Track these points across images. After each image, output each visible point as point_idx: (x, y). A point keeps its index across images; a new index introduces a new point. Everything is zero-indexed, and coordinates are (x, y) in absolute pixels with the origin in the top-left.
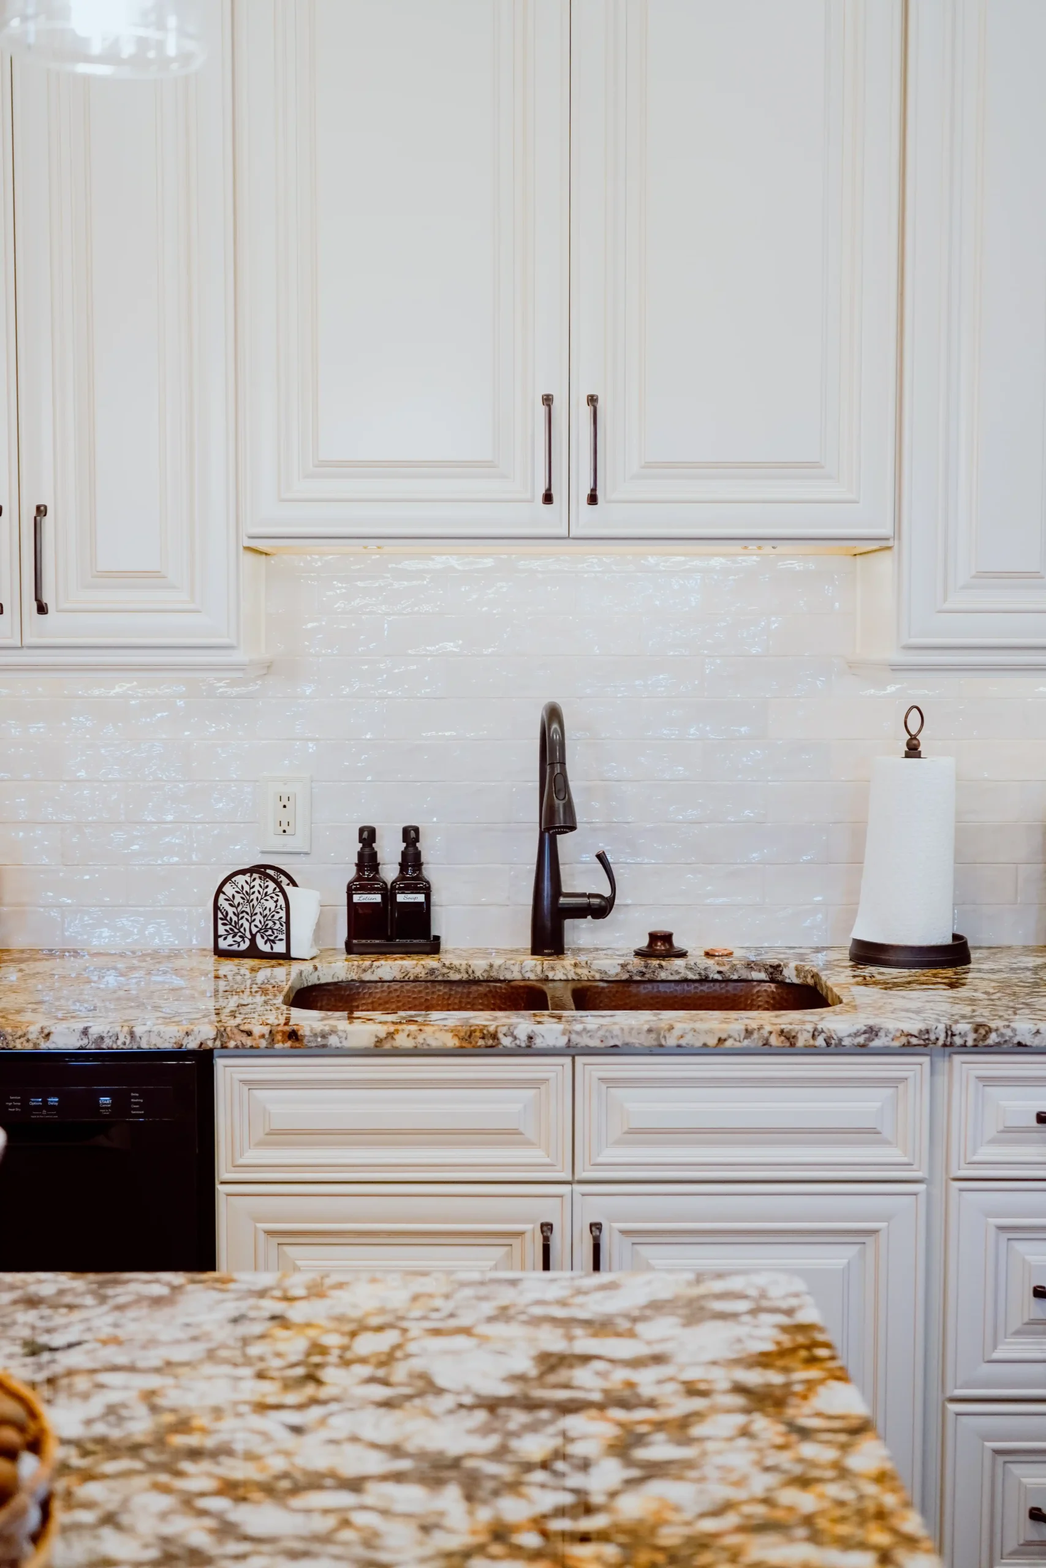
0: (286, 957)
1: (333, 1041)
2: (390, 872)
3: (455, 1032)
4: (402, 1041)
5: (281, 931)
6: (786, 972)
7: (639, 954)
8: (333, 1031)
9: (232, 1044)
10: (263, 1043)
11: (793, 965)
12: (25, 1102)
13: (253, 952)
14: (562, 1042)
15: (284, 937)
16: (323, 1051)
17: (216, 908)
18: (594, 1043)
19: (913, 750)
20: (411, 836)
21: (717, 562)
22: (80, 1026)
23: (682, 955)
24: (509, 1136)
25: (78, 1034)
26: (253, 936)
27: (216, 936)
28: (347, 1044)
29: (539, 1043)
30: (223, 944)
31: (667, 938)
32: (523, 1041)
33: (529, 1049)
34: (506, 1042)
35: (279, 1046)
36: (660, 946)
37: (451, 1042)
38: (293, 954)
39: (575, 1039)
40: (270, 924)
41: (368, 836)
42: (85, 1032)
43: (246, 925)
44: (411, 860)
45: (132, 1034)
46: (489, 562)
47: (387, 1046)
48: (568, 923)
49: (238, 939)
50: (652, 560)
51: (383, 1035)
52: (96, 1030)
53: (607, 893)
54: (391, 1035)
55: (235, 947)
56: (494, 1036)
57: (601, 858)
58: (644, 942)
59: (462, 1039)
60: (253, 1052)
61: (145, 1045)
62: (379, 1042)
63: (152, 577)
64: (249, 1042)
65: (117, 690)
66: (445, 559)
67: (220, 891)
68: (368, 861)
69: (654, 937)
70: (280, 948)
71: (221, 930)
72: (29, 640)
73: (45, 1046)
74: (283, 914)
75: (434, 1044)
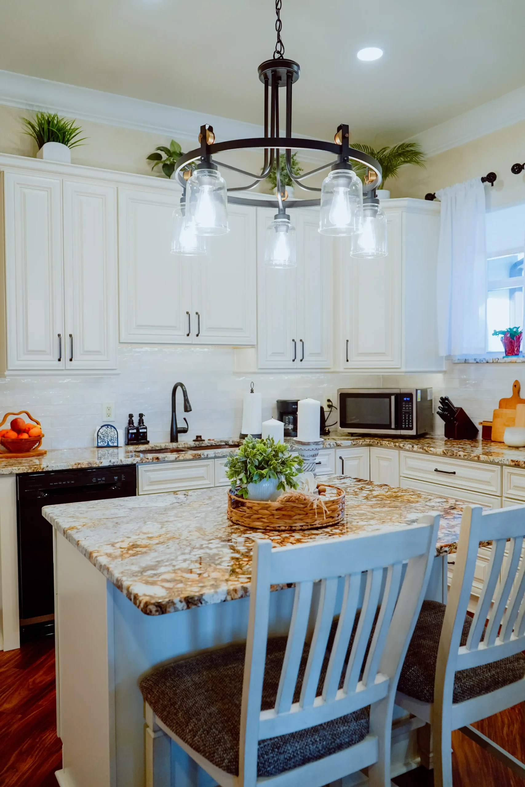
0: (117, 447)
1: (166, 459)
2: (136, 424)
3: (192, 455)
4: (181, 458)
5: (116, 440)
6: (229, 442)
7: (194, 441)
8: (166, 457)
9: (144, 461)
10: (151, 461)
11: (231, 441)
12: (97, 479)
13: (108, 446)
14: (213, 456)
15: (116, 441)
16: (164, 462)
17: (98, 435)
18: (220, 455)
19: (252, 391)
20: (141, 415)
21: (206, 350)
22: (109, 460)
23: (204, 440)
24: (201, 478)
25: (109, 462)
26: (108, 442)
27: (98, 442)
28: (169, 460)
29: (209, 456)
30: (100, 445)
31: (200, 437)
32: (206, 456)
33: (207, 458)
34: (202, 456)
35: (154, 461)
36: (199, 439)
37: (191, 457)
38: (119, 446)
39: (216, 455)
40: (113, 439)
41: (131, 416)
42: (110, 461)
43: (106, 439)
44: (141, 421)
45: (121, 461)
46: (156, 349)
47: (178, 459)
48: (179, 435)
49: (104, 443)
50: (192, 349)
51: (177, 457)
52: (113, 461)
53: (187, 427)
54: (178, 457)
55: (103, 445)
56: (200, 455)
57: (185, 419)
58: (195, 438)
59: (193, 456)
60: (148, 463)
61: (124, 463)
62: (176, 458)
63: (98, 352)
64: (148, 461)
65: (65, 381)
66: (147, 348)
67: (99, 431)
68: (131, 422)
69: (197, 437)
70: (115, 444)
71: (99, 441)
72: (67, 368)
73: (100, 465)
74: (116, 436)
75: (188, 458)
